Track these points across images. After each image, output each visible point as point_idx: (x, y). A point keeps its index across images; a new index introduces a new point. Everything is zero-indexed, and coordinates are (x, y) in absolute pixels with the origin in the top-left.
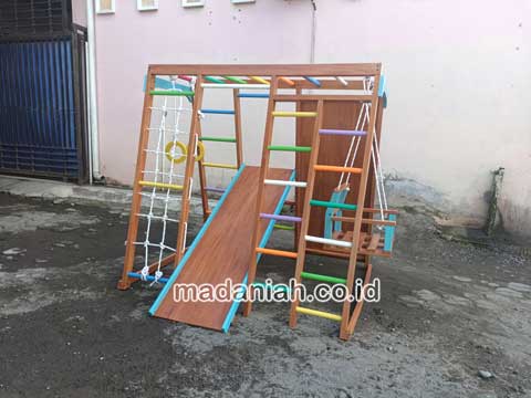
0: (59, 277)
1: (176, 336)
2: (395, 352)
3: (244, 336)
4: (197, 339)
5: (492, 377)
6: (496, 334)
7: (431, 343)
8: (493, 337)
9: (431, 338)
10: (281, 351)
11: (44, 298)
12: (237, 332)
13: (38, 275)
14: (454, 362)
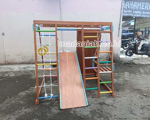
5: (146, 95)
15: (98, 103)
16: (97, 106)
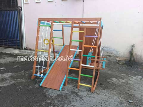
0: (15, 75)
1: (47, 92)
2: (106, 95)
3: (65, 91)
4: (53, 92)
5: (132, 102)
6: (133, 90)
7: (115, 93)
8: (132, 91)
9: (115, 92)
10: (75, 96)
11: (11, 82)
12: (64, 90)
13: (10, 75)
14: (122, 98)
15: (72, 92)
16: (69, 93)
